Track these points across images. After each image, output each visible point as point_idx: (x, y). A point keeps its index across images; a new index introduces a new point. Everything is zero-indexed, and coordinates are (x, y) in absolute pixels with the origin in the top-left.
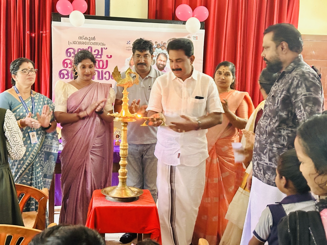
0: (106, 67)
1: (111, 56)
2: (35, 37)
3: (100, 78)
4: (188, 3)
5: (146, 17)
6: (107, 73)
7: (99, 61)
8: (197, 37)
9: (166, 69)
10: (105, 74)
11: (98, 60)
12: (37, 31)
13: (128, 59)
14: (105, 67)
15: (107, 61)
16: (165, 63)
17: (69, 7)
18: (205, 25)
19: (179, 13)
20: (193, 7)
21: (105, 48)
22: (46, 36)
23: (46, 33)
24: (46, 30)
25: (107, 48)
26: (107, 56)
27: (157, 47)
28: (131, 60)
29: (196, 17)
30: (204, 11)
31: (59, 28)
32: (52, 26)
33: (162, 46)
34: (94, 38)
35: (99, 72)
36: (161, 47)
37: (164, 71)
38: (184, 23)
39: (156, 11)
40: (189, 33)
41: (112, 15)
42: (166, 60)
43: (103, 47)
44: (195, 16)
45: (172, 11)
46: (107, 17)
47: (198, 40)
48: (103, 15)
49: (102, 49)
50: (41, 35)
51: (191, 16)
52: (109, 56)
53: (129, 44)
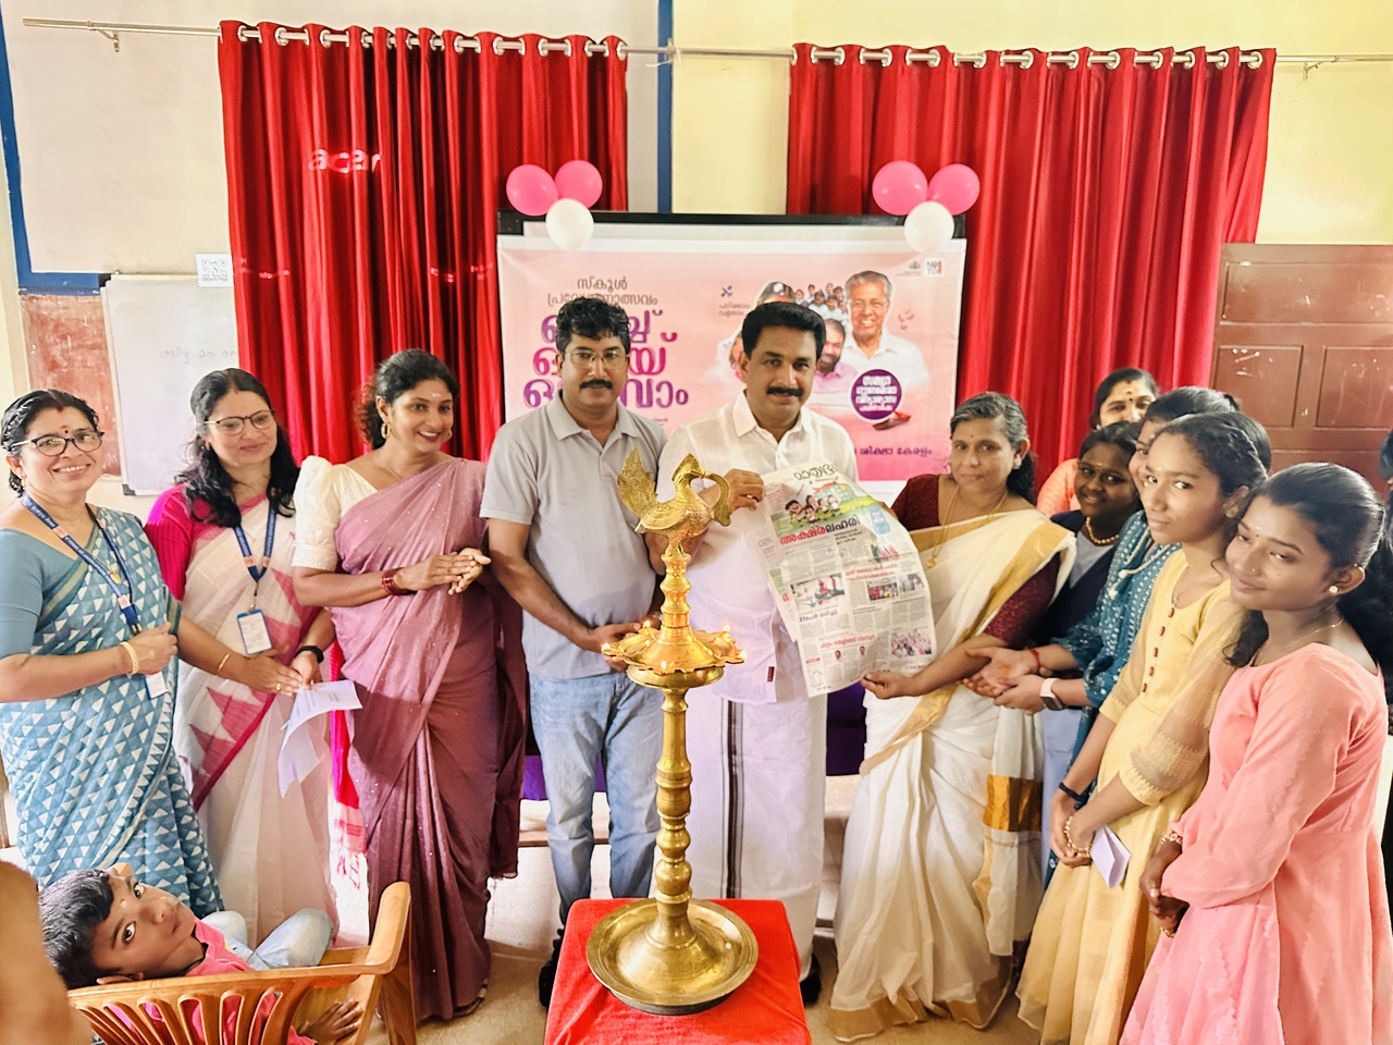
0: (662, 368)
1: (674, 336)
2: (455, 283)
3: (645, 401)
4: (913, 158)
5: (780, 209)
6: (665, 388)
7: (639, 352)
8: (940, 263)
9: (842, 368)
10: (659, 389)
11: (636, 350)
12: (460, 265)
13: (726, 342)
14: (656, 367)
15: (663, 351)
16: (837, 351)
17: (544, 188)
18: (966, 225)
19: (885, 191)
20: (930, 171)
21: (657, 312)
22: (485, 281)
23: (485, 272)
24: (484, 264)
25: (661, 312)
26: (664, 335)
27: (813, 302)
28: (735, 344)
29: (939, 201)
30: (965, 182)
31: (521, 256)
32: (499, 252)
33: (829, 297)
34: (623, 283)
35: (639, 385)
36: (825, 302)
37: (834, 374)
38: (901, 220)
39: (813, 188)
40: (915, 254)
41: (678, 208)
42: (841, 340)
43: (650, 308)
44: (935, 197)
45: (862, 186)
46: (665, 216)
47: (942, 275)
48: (653, 208)
49: (647, 314)
50: (471, 278)
51: (924, 196)
52: (669, 337)
53: (730, 295)
